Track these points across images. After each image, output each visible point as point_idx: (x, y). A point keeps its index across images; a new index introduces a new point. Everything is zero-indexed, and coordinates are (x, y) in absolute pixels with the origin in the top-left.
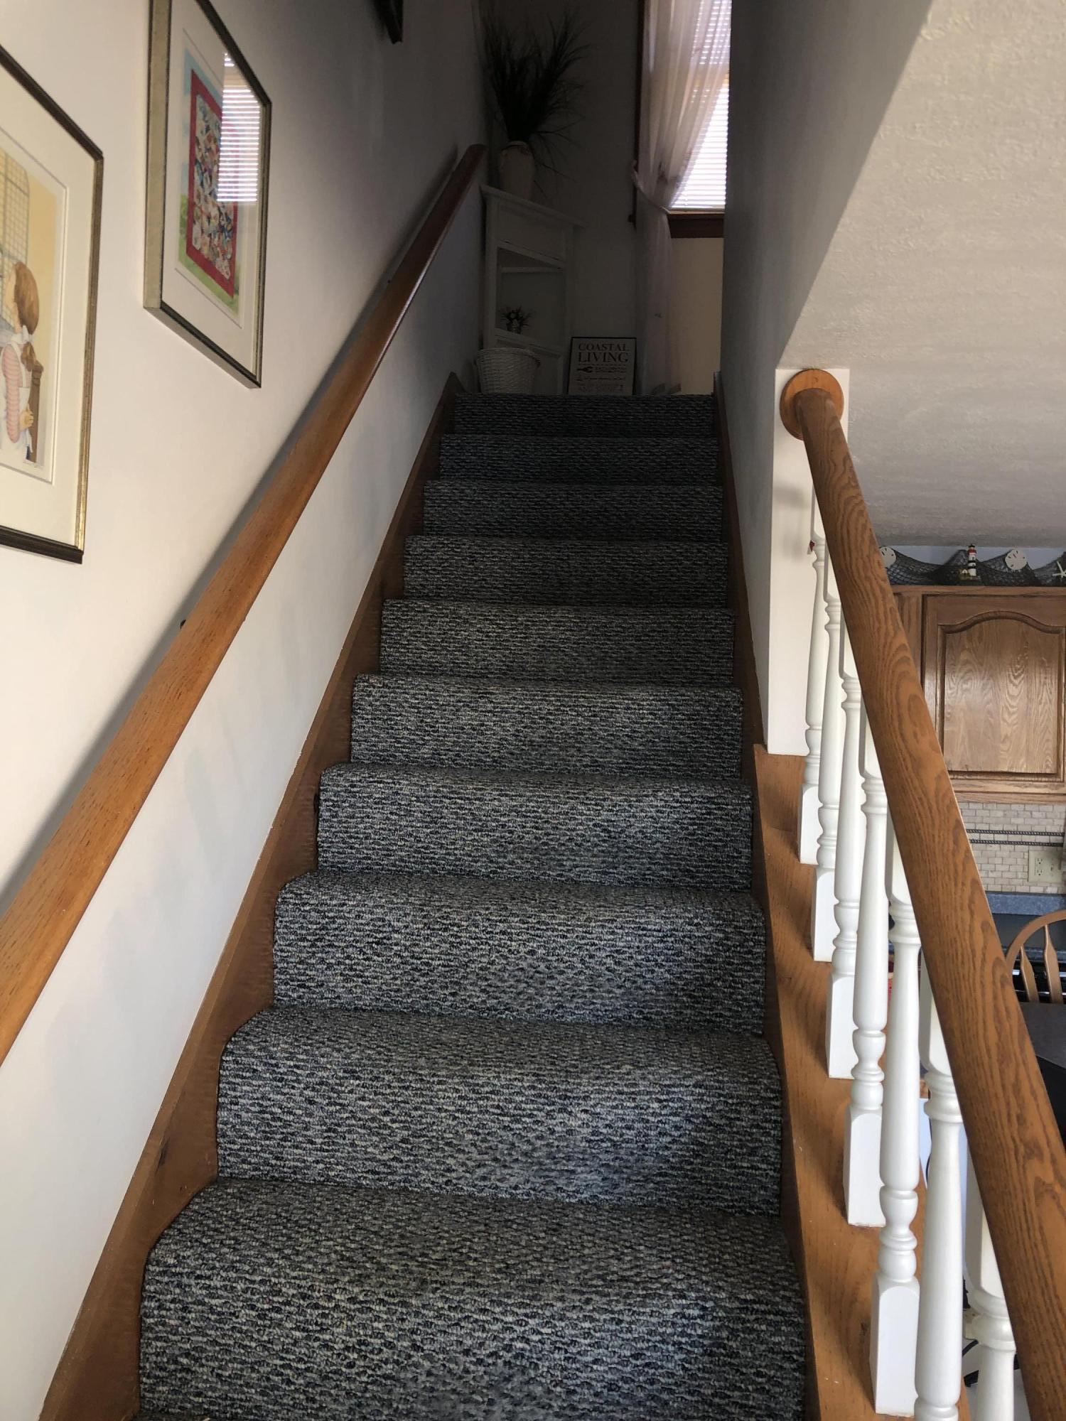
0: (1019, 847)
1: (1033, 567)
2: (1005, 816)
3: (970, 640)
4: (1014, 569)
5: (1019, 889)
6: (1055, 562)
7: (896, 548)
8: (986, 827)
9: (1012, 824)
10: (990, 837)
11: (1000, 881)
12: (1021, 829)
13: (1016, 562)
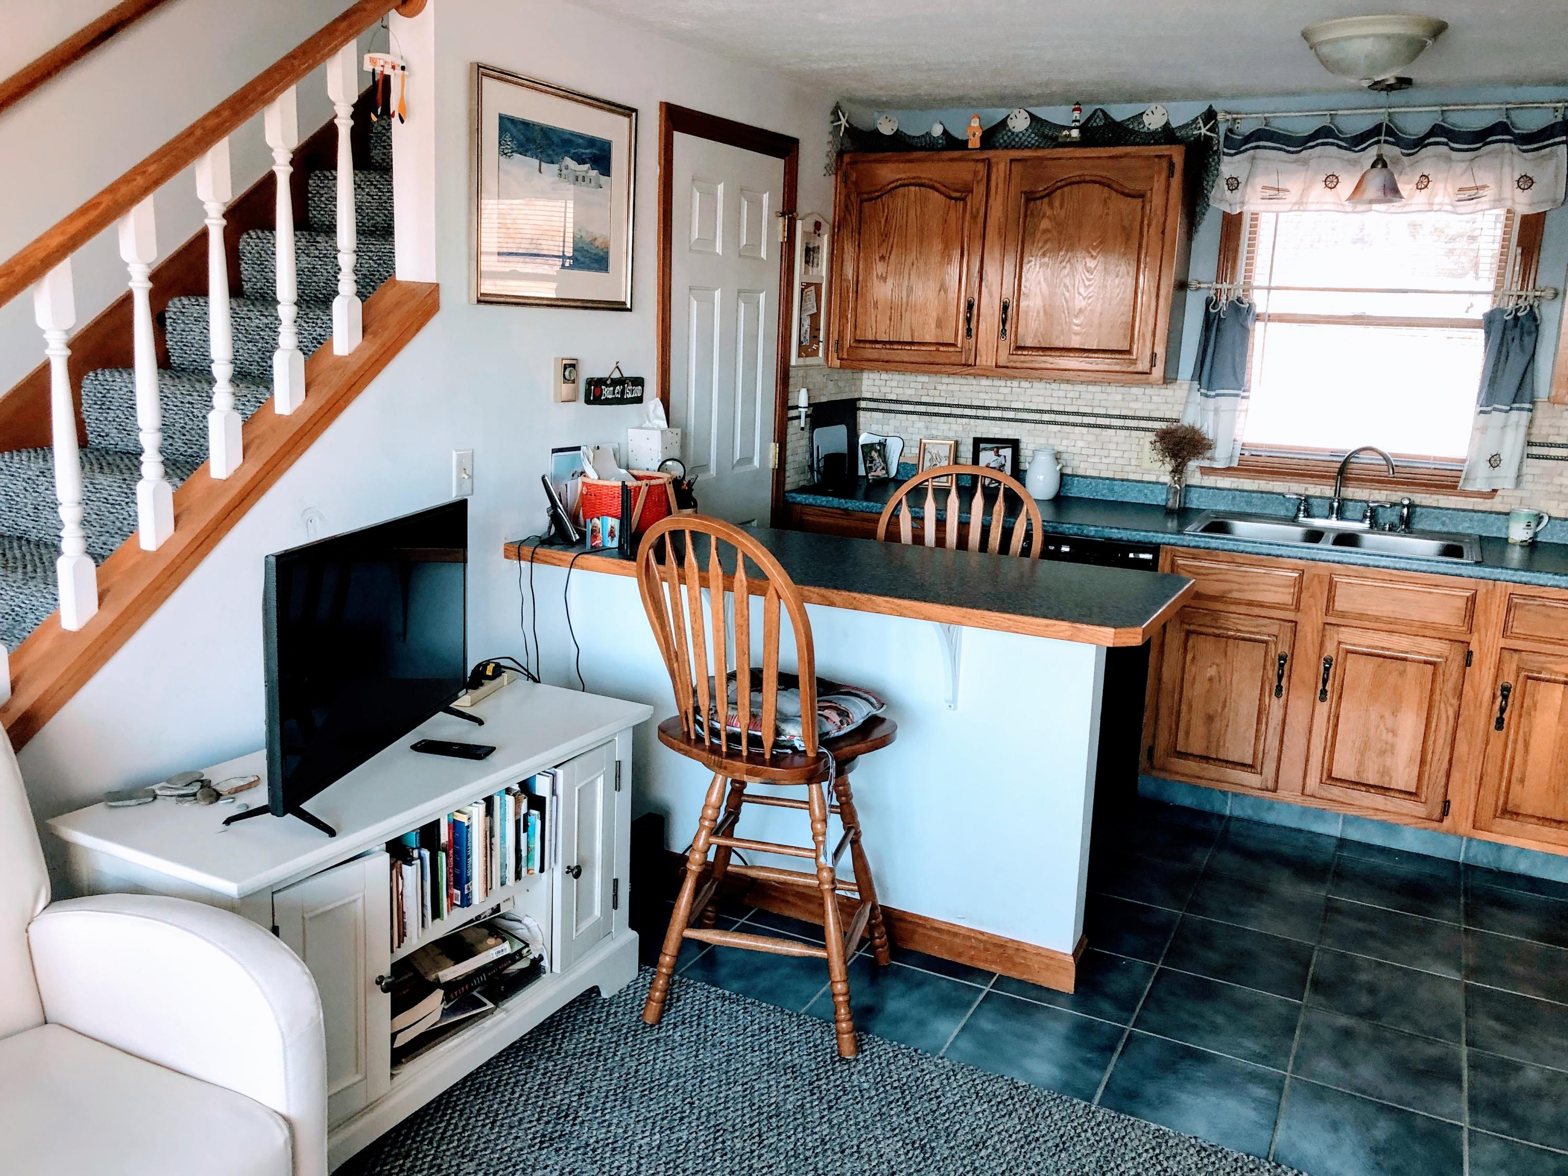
0: (1134, 433)
1: (1174, 125)
2: (1123, 399)
3: (1051, 205)
4: (1152, 127)
5: (1131, 477)
6: (1197, 118)
7: (1031, 110)
8: (1103, 412)
9: (1131, 409)
10: (1106, 421)
11: (1114, 467)
12: (1139, 414)
13: (1154, 121)
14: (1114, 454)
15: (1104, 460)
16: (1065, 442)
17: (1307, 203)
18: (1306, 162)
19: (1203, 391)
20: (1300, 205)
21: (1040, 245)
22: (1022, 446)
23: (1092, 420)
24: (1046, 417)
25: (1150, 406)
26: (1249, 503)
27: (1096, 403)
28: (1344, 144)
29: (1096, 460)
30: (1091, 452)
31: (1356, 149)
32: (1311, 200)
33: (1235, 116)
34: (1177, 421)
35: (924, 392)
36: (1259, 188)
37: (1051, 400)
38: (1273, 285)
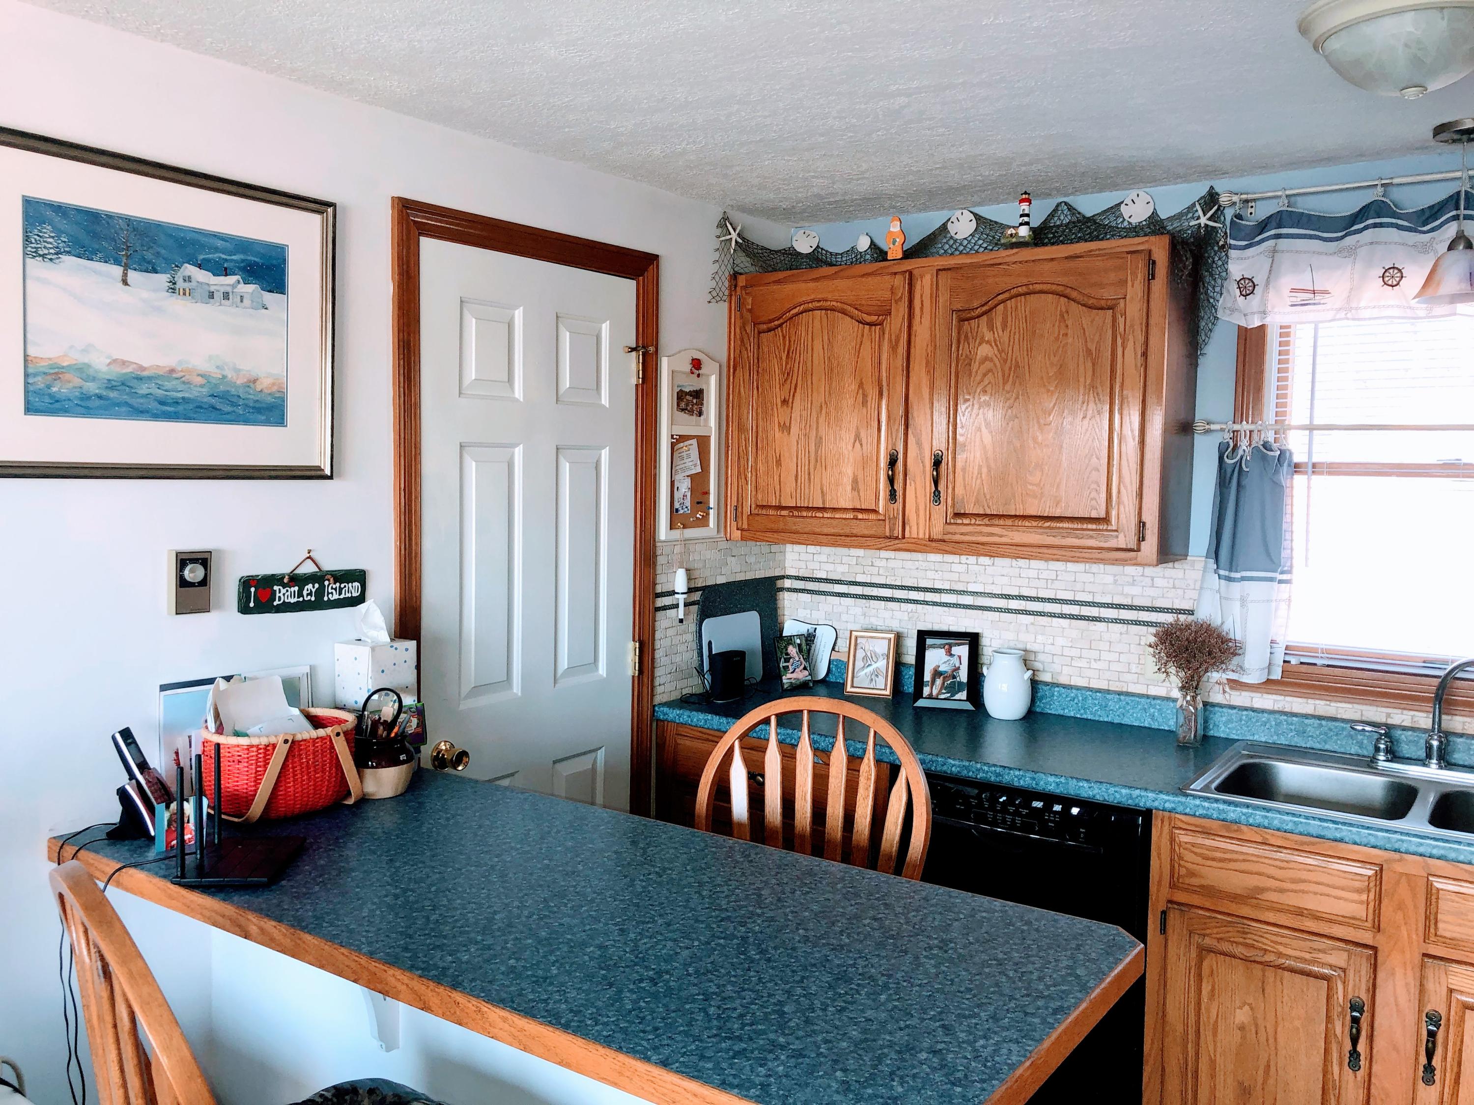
0: (1133, 628)
1: (1163, 216)
3: (991, 328)
4: (1134, 221)
5: (1132, 689)
6: (1194, 205)
8: (1089, 598)
9: (1127, 595)
10: (1094, 612)
11: (1107, 675)
12: (1136, 602)
13: (1136, 213)
14: (1105, 656)
15: (1094, 665)
16: (1040, 638)
17: (1357, 309)
18: (1352, 252)
19: (1222, 572)
20: (1348, 309)
21: (979, 378)
22: (985, 641)
23: (1074, 610)
24: (1014, 604)
25: (1151, 592)
26: (1302, 733)
27: (1079, 586)
28: (1405, 223)
29: (1083, 663)
30: (1075, 652)
31: (1425, 229)
32: (1363, 304)
33: (1244, 197)
34: (1191, 612)
35: (859, 569)
36: (1286, 292)
37: (1019, 582)
38: (1316, 422)
